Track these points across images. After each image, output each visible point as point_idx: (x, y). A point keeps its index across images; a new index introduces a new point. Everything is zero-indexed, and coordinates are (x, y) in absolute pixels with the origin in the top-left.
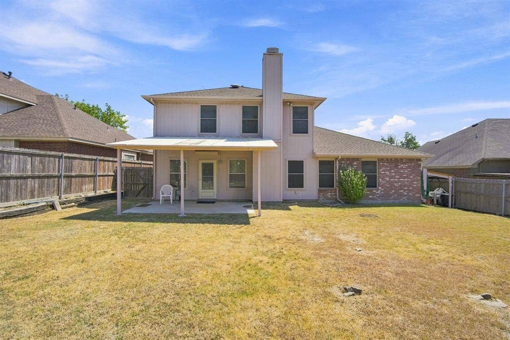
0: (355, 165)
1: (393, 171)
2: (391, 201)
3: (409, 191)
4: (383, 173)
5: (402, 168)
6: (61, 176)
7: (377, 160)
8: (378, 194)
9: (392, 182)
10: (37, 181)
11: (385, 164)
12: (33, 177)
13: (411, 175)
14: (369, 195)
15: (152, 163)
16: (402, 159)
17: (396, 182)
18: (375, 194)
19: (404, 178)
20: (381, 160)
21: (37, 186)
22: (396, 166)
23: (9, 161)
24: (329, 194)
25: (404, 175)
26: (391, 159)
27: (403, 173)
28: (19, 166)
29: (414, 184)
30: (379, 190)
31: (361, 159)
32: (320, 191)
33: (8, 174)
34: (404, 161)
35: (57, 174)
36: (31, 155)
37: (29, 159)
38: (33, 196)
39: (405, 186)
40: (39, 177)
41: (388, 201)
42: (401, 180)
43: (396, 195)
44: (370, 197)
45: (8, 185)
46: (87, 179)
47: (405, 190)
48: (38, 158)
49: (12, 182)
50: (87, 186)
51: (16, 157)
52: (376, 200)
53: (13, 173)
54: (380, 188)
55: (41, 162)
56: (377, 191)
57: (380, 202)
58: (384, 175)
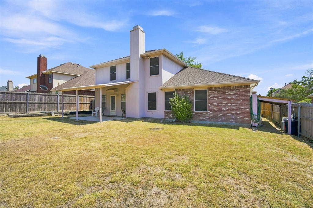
0: (189, 94)
1: (220, 97)
2: (219, 123)
3: (237, 115)
4: (212, 99)
5: (229, 95)
6: (58, 103)
7: (207, 89)
8: (208, 116)
9: (220, 107)
10: (47, 105)
11: (214, 92)
12: (45, 103)
13: (238, 100)
14: (200, 116)
15: (94, 96)
16: (229, 87)
17: (224, 107)
18: (204, 116)
19: (232, 103)
20: (210, 89)
21: (47, 106)
22: (224, 93)
23: (35, 97)
24: (171, 114)
25: (232, 101)
26: (219, 88)
27: (232, 99)
28: (39, 99)
29: (243, 109)
30: (209, 114)
31: (193, 89)
32: (165, 112)
33: (34, 102)
34: (231, 88)
35: (56, 102)
36: (44, 95)
37: (43, 97)
38: (45, 110)
39: (233, 110)
40: (48, 103)
41: (216, 123)
42: (228, 104)
43: (224, 118)
44: (201, 118)
45: (34, 106)
46: (73, 105)
47: (233, 114)
48: (47, 96)
49: (36, 105)
50: (73, 108)
51: (38, 96)
52: (206, 121)
53: (36, 101)
54: (209, 111)
55: (49, 98)
56: (207, 113)
57: (209, 122)
58: (213, 101)
